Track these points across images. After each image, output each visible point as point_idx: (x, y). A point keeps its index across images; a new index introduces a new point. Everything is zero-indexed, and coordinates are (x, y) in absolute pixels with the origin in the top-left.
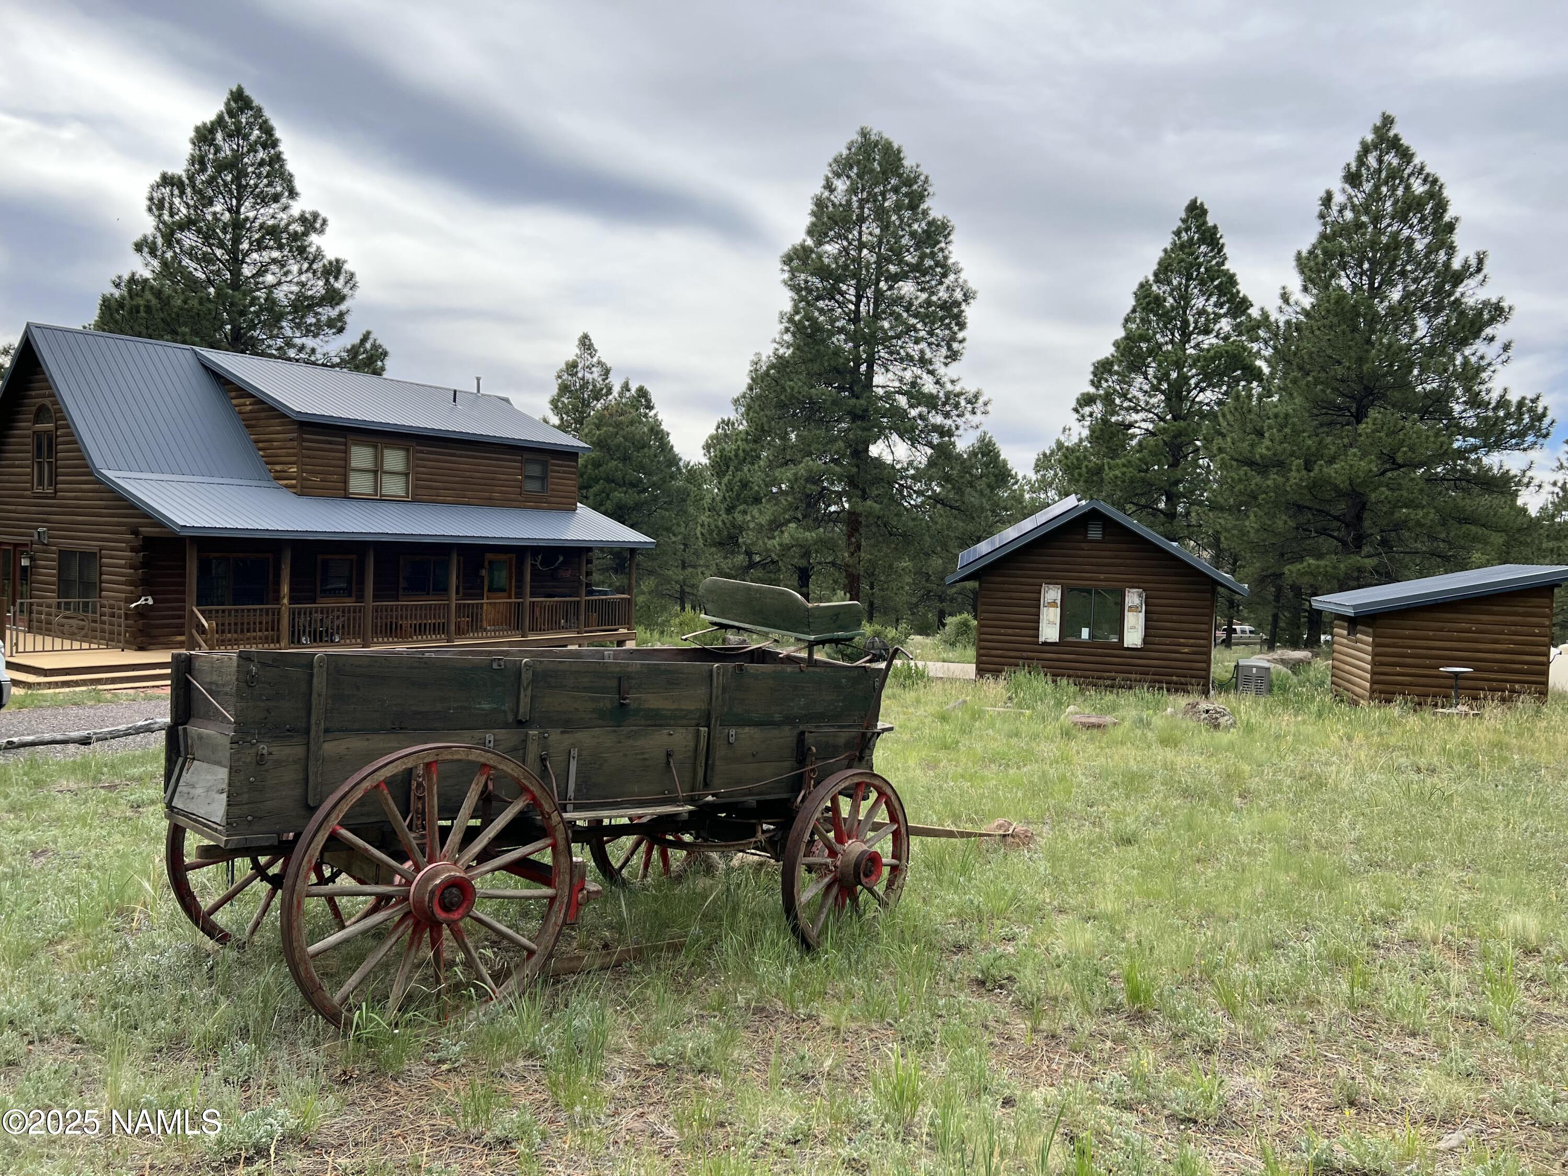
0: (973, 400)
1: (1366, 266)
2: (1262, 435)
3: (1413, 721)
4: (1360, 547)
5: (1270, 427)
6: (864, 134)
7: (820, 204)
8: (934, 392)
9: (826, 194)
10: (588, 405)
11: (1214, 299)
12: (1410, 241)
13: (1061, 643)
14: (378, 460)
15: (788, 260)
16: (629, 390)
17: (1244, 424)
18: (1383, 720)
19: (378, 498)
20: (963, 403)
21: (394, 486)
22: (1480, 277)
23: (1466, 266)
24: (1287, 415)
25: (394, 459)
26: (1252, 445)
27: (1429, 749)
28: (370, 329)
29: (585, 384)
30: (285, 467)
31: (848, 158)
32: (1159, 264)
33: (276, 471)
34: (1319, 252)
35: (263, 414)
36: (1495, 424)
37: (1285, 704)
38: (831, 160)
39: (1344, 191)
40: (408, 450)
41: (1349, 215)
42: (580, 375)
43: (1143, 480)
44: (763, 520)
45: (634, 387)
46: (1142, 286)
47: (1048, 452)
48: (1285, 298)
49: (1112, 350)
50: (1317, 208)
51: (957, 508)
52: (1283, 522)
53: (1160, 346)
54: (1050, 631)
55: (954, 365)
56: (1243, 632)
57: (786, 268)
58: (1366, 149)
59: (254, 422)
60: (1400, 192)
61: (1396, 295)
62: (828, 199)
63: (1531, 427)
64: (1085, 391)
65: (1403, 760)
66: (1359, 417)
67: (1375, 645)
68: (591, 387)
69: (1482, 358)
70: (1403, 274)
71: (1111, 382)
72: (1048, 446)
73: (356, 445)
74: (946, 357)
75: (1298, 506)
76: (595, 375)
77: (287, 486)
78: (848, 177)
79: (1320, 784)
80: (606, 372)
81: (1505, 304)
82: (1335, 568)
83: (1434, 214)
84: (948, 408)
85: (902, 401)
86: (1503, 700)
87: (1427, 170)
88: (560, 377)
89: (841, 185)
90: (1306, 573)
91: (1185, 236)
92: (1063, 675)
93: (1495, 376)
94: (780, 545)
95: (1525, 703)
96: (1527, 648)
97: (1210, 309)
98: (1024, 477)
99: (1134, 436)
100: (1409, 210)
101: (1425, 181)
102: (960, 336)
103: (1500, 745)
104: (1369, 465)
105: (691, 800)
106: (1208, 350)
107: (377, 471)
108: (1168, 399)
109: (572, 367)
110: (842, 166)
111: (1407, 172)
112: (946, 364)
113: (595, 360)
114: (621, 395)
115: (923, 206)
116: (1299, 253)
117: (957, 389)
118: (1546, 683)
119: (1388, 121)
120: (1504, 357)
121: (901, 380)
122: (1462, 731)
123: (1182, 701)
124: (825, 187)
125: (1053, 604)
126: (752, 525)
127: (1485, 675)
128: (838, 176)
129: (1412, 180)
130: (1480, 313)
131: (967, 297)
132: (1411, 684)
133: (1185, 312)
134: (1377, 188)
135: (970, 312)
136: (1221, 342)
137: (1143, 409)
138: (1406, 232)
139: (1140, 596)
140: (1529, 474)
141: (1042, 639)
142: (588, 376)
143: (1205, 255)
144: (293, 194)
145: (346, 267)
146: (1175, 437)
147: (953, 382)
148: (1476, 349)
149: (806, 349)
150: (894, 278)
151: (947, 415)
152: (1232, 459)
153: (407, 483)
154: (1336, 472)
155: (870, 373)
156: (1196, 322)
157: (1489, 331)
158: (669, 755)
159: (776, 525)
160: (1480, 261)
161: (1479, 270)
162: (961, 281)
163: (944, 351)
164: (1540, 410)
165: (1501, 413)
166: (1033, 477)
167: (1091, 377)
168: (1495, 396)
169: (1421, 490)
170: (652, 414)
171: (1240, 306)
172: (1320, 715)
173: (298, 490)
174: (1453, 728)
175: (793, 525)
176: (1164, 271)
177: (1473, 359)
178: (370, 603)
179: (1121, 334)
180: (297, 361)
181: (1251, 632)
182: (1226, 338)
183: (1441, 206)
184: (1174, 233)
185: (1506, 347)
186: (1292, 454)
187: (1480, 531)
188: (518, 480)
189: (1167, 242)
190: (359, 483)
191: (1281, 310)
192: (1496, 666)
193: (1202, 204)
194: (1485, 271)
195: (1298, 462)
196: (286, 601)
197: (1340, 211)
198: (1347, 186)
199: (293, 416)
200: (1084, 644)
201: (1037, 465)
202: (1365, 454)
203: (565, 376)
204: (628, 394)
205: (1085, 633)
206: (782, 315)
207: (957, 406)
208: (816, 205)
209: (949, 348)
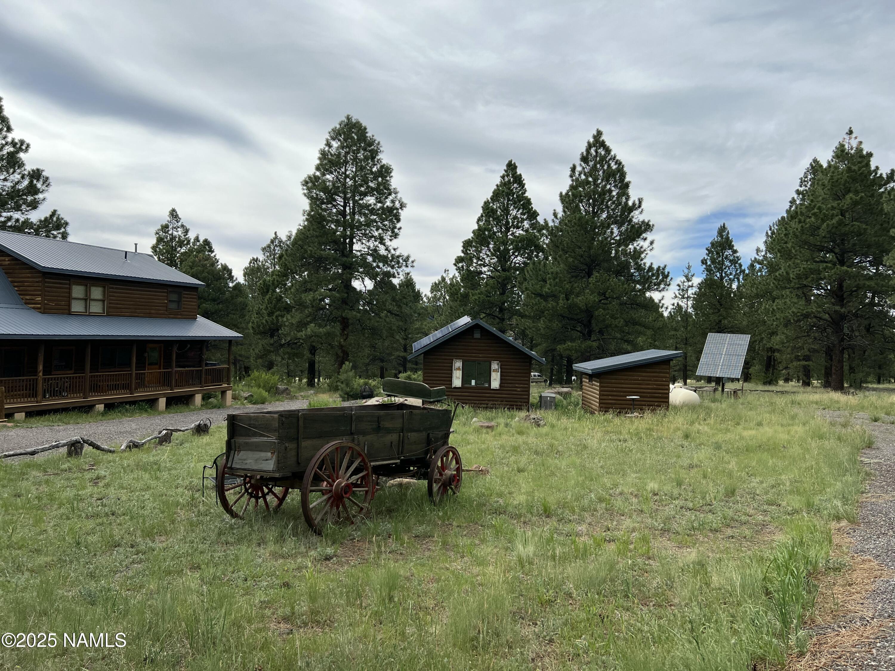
0: (407, 259)
1: (591, 201)
2: (546, 282)
3: (617, 421)
4: (590, 336)
5: (550, 279)
6: (348, 118)
7: (324, 154)
8: (385, 254)
9: (327, 149)
10: (175, 250)
11: (521, 211)
12: (610, 191)
13: (463, 387)
14: (88, 293)
15: (305, 183)
16: (199, 241)
17: (537, 276)
18: (605, 420)
19: (87, 315)
20: (401, 261)
21: (96, 308)
22: (640, 210)
23: (634, 204)
24: (557, 273)
25: (97, 293)
26: (541, 287)
27: (624, 432)
28: (56, 209)
29: (173, 238)
30: (33, 297)
31: (339, 130)
32: (493, 193)
33: (27, 299)
34: (570, 193)
35: (18, 267)
36: (648, 279)
37: (564, 413)
38: (330, 130)
39: (581, 165)
40: (104, 287)
41: (583, 177)
42: (170, 232)
43: (489, 301)
44: (294, 321)
45: (201, 239)
46: (485, 203)
47: (437, 282)
48: (555, 215)
49: (472, 235)
50: (569, 172)
51: (398, 315)
52: (556, 325)
53: (495, 233)
54: (457, 382)
55: (395, 241)
56: (535, 376)
57: (305, 188)
58: (590, 146)
59: (11, 271)
60: (605, 167)
61: (604, 215)
62: (329, 151)
63: (662, 281)
64: (459, 255)
65: (614, 437)
66: (589, 275)
67: (600, 387)
68: (177, 239)
69: (642, 247)
70: (607, 207)
71: (472, 250)
72: (437, 279)
73: (74, 284)
74: (391, 236)
75: (563, 316)
76: (180, 233)
77: (34, 308)
78: (339, 140)
79: (585, 447)
80: (186, 231)
81: (651, 223)
82: (580, 346)
83: (620, 179)
84: (393, 263)
85: (370, 259)
86: (652, 410)
87: (617, 158)
88: (157, 233)
89: (335, 144)
90: (567, 349)
91: (506, 179)
92: (466, 403)
93: (647, 256)
94: (306, 335)
95: (660, 412)
96: (661, 387)
97: (519, 216)
98: (425, 295)
99: (483, 279)
100: (609, 177)
101: (616, 163)
102: (398, 226)
103: (650, 430)
104: (594, 298)
105: (398, 458)
106: (518, 237)
107: (87, 299)
108: (499, 261)
109: (165, 228)
110: (336, 134)
111: (609, 158)
112: (391, 240)
113: (180, 224)
114: (194, 244)
115: (378, 157)
116: (561, 193)
117: (397, 253)
118: (668, 402)
119: (599, 133)
120: (651, 247)
121: (369, 248)
122: (636, 424)
123: (523, 414)
124: (326, 145)
125: (458, 369)
126: (287, 324)
127: (645, 399)
128: (334, 139)
129: (611, 162)
130: (640, 227)
131: (402, 206)
132: (615, 404)
133: (507, 217)
134: (595, 165)
135: (403, 214)
136: (524, 233)
137: (487, 265)
138: (608, 187)
139: (498, 364)
140: (662, 302)
141: (453, 386)
142: (175, 233)
143: (516, 188)
144: (9, 129)
145: (44, 174)
146: (504, 280)
147: (394, 249)
148: (640, 243)
149: (318, 230)
150: (365, 194)
151: (393, 267)
152: (532, 293)
153: (104, 305)
154: (580, 301)
155: (352, 244)
156: (513, 222)
157: (644, 235)
158: (391, 443)
159: (302, 325)
160: (640, 203)
161: (640, 207)
162: (399, 198)
163: (390, 233)
164: (666, 273)
165: (650, 274)
166: (430, 295)
167: (462, 248)
168: (648, 265)
169: (617, 310)
170: (213, 255)
171: (533, 215)
172: (579, 419)
173: (42, 310)
174: (632, 422)
175: (312, 325)
176: (496, 195)
177: (638, 248)
178: (88, 374)
179: (476, 227)
180: (29, 233)
181: (539, 376)
182: (527, 231)
183: (623, 175)
184: (501, 177)
185: (652, 243)
186: (560, 292)
187: (642, 329)
188: (165, 303)
189: (498, 180)
190: (77, 307)
191: (553, 221)
192: (648, 395)
193: (514, 163)
194: (643, 207)
195: (562, 296)
196: (41, 374)
197: (580, 175)
198: (582, 163)
199: (40, 269)
200: (473, 388)
201: (432, 289)
202: (593, 293)
203: (161, 233)
204: (198, 244)
205: (473, 382)
206: (304, 211)
207: (398, 262)
208: (321, 154)
209: (393, 232)
